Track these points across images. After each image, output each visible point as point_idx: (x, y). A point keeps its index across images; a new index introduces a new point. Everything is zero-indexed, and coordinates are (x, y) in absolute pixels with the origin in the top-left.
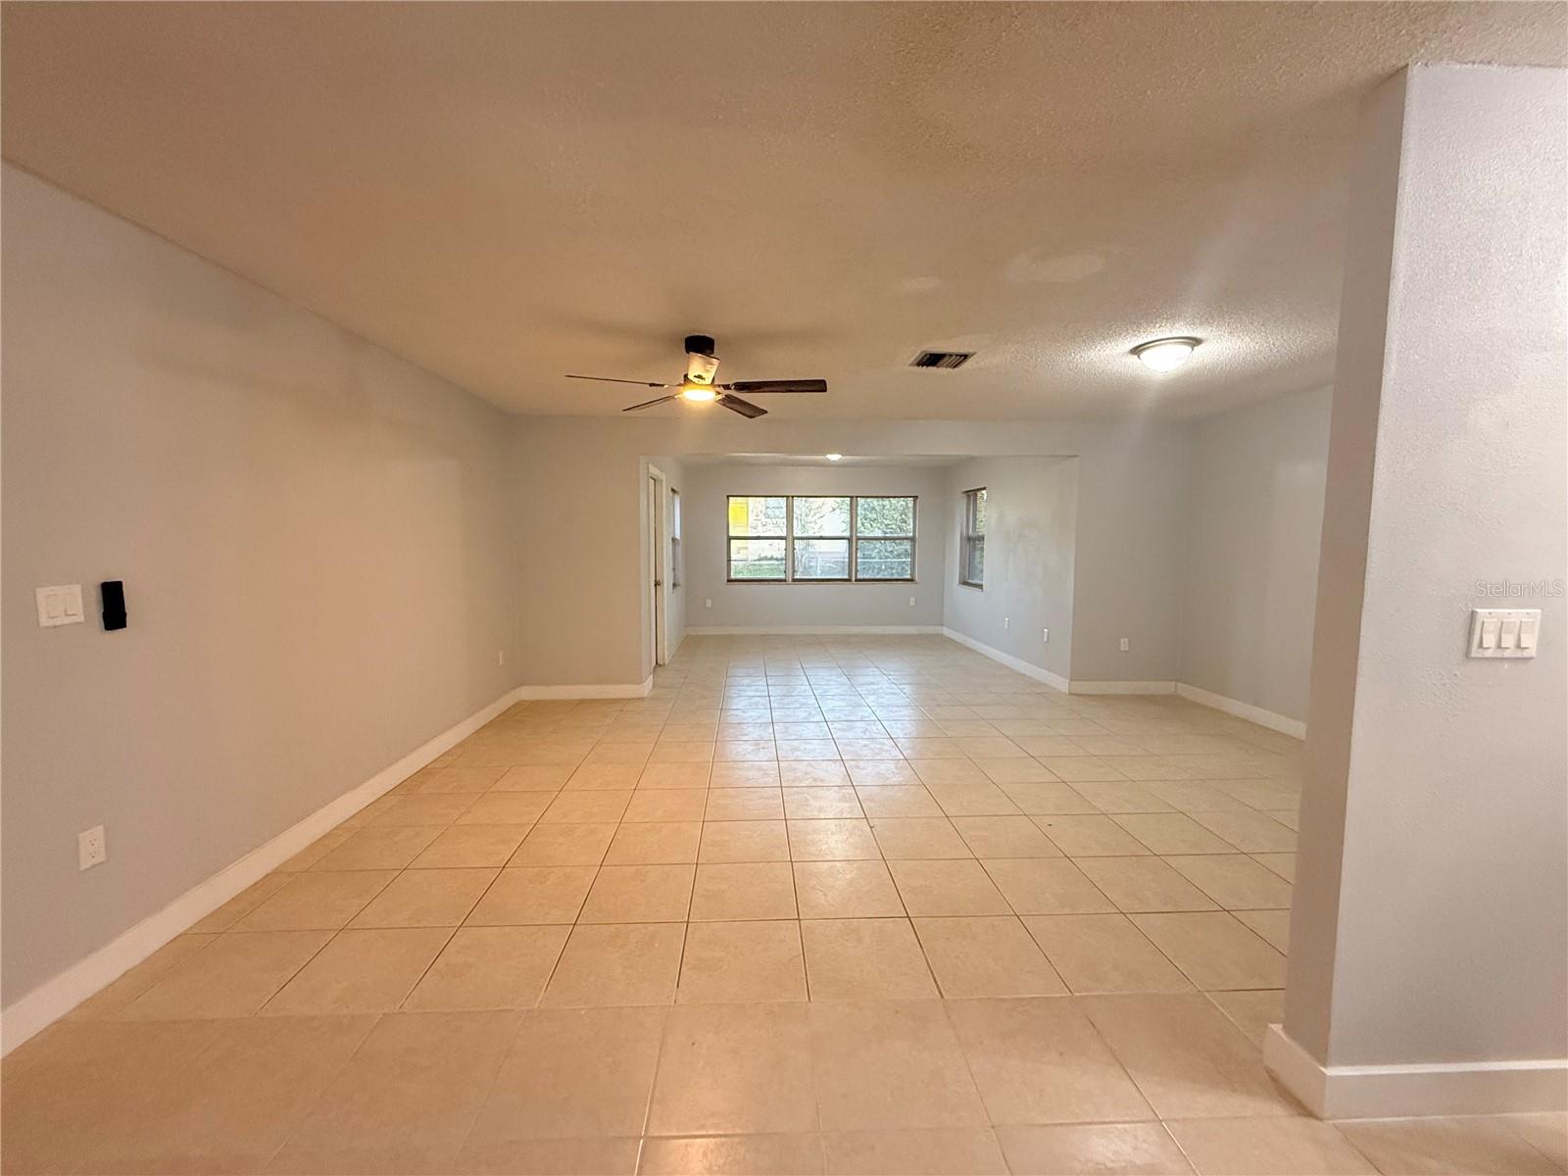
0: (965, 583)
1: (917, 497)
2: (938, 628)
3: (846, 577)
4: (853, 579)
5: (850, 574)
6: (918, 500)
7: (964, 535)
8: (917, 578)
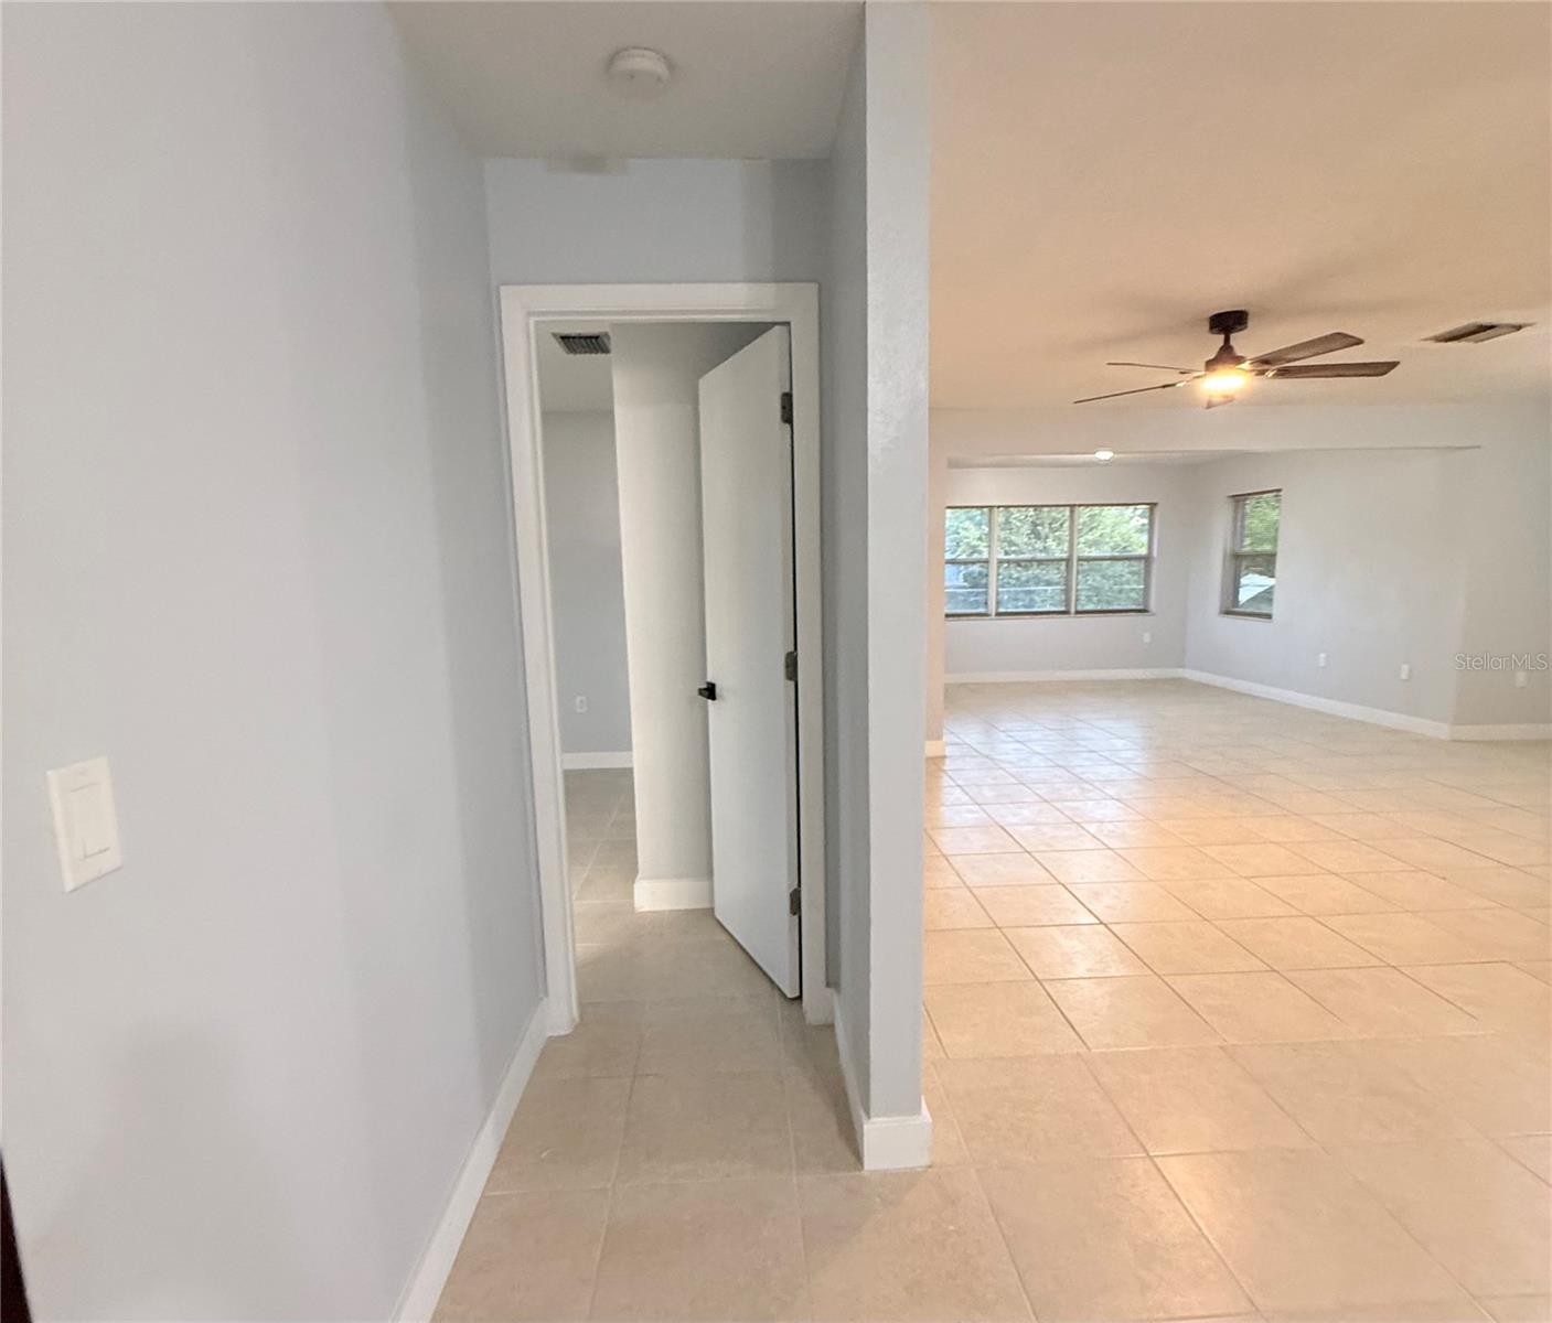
0: (1228, 613)
1: (1155, 504)
2: (1180, 670)
3: (1063, 609)
4: (1073, 610)
5: (1067, 602)
6: (1157, 510)
7: (1228, 551)
8: (1153, 606)
